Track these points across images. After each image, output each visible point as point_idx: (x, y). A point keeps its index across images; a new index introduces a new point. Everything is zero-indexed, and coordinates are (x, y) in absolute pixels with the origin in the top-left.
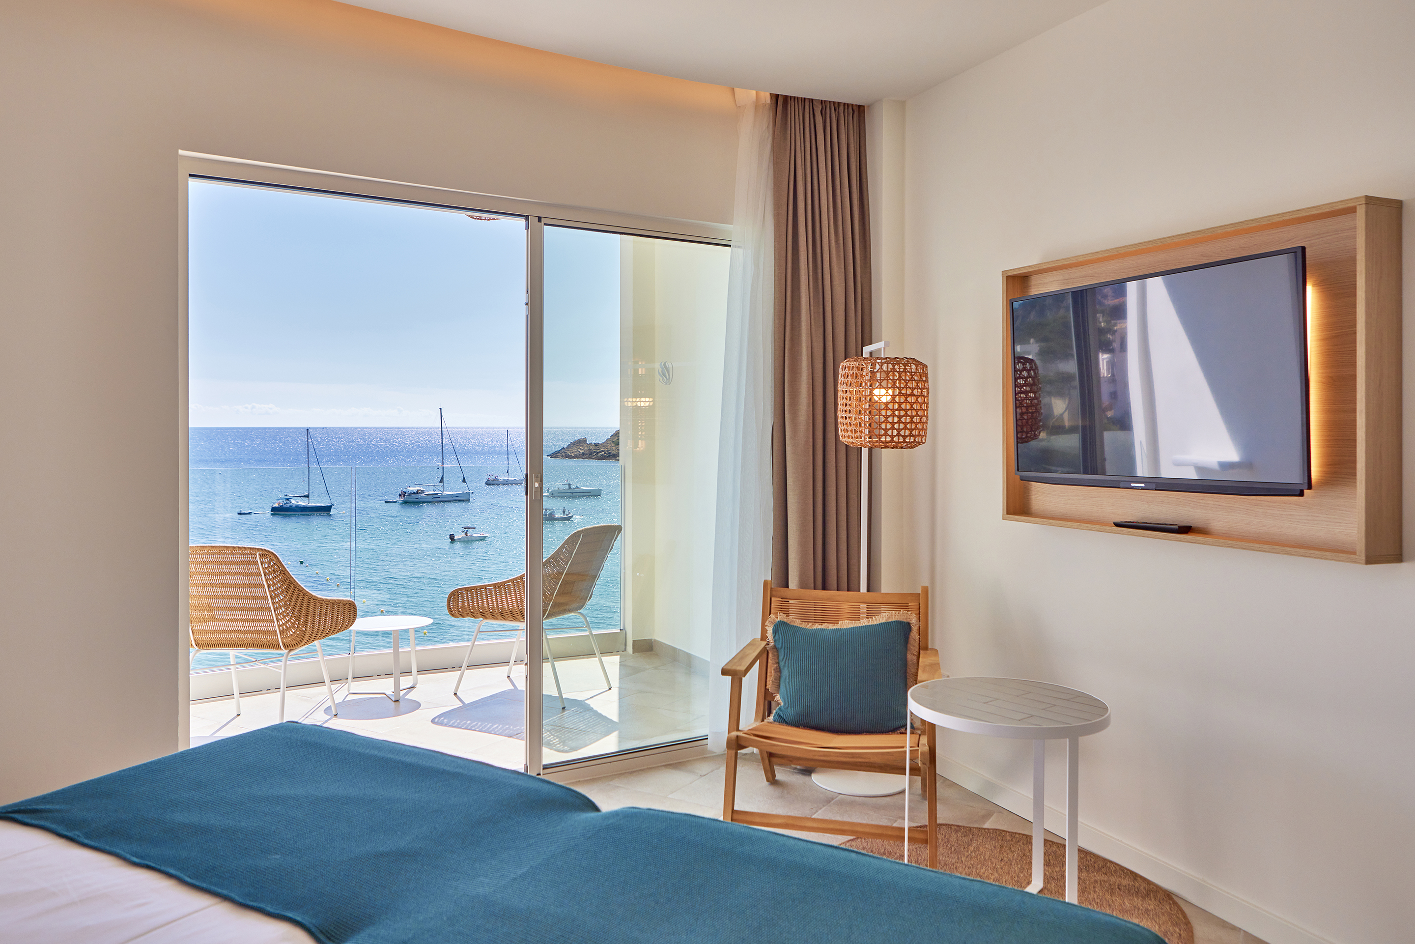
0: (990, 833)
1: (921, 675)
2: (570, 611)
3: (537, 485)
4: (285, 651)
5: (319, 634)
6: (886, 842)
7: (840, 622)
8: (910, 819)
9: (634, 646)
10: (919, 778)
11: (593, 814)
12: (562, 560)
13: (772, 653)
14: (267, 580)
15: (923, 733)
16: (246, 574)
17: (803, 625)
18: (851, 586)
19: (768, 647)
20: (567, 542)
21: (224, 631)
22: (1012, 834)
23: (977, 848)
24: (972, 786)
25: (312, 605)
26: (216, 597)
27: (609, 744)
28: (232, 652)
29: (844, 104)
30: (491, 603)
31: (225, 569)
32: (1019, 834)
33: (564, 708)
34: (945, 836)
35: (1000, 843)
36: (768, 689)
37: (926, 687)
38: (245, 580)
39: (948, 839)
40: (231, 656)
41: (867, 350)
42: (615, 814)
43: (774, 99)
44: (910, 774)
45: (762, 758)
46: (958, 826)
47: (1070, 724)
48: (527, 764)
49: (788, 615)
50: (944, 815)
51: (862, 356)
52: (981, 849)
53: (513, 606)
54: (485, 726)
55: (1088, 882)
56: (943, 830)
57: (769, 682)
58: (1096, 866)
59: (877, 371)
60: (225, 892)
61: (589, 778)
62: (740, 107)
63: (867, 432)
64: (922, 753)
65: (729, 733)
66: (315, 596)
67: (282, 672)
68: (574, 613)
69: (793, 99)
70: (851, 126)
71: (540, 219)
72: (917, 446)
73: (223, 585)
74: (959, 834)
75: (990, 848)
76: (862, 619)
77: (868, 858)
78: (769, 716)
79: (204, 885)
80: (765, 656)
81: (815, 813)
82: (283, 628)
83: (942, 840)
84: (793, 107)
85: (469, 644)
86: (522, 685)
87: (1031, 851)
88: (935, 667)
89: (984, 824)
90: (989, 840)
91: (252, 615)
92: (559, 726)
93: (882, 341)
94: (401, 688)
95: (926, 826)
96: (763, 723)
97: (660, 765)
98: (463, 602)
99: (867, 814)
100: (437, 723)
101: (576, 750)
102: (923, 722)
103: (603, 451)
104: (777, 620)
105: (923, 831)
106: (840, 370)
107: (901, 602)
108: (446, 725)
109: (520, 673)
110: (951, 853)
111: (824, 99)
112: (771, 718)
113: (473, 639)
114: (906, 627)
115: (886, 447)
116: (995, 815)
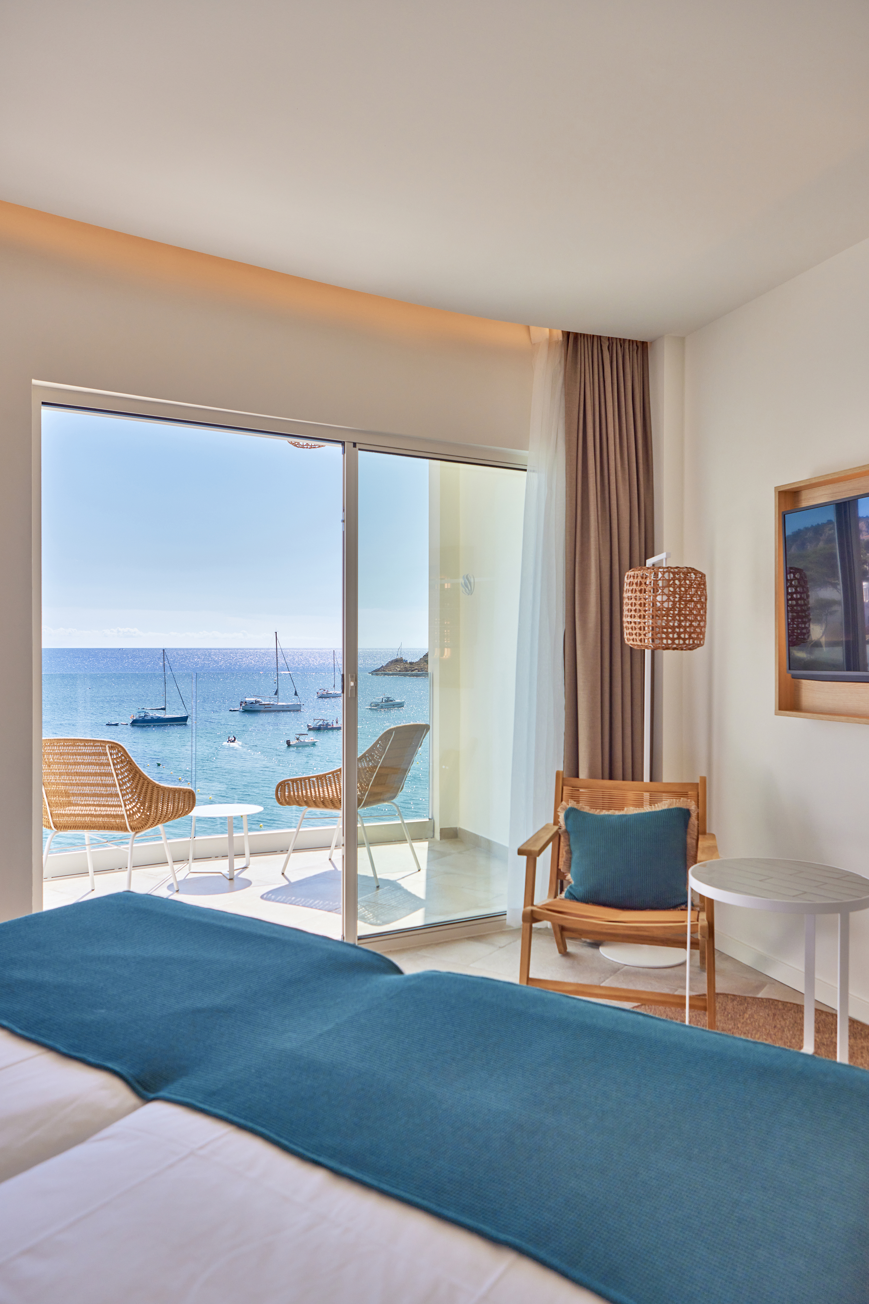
0: (764, 1002)
1: (700, 856)
2: (384, 801)
3: (352, 684)
4: (132, 833)
5: (162, 818)
6: (668, 1009)
7: (625, 809)
8: (691, 989)
9: (441, 833)
10: (697, 952)
11: (395, 977)
12: (376, 754)
13: (564, 837)
14: (115, 769)
15: (702, 909)
16: (97, 764)
17: (592, 812)
18: (636, 776)
19: (560, 831)
20: (380, 739)
21: (78, 815)
22: (784, 1004)
23: (752, 1016)
24: (746, 958)
25: (155, 792)
26: (71, 785)
27: (416, 919)
28: (87, 834)
29: (629, 340)
30: (313, 792)
31: (79, 759)
32: (790, 1003)
33: (378, 887)
34: (722, 1004)
35: (773, 1011)
36: (560, 869)
37: (704, 866)
38: (96, 769)
39: (724, 1007)
40: (86, 838)
41: (650, 562)
42: (417, 977)
43: (566, 336)
44: (691, 948)
45: (555, 932)
46: (734, 995)
47: (841, 900)
48: (343, 935)
49: (578, 802)
50: (721, 986)
51: (645, 565)
52: (756, 1017)
54: (308, 902)
55: (855, 1048)
56: (720, 999)
57: (562, 860)
58: (862, 1033)
59: (660, 580)
60: (50, 1043)
61: (397, 949)
62: (534, 344)
63: (650, 635)
64: (702, 927)
65: (525, 906)
66: (158, 785)
67: (129, 851)
68: (388, 802)
69: (582, 336)
70: (635, 361)
71: (355, 445)
72: (696, 648)
73: (77, 774)
74: (735, 1003)
75: (764, 1016)
76: (646, 806)
77: (654, 1021)
78: (561, 893)
79: (33, 1036)
80: (557, 839)
81: (603, 982)
82: (130, 813)
83: (720, 1008)
84: (582, 343)
85: (294, 830)
86: (340, 866)
87: (802, 1018)
88: (713, 850)
89: (758, 993)
90: (763, 1008)
91: (103, 800)
92: (373, 903)
93: (663, 552)
94: (235, 868)
95: (704, 995)
96: (555, 899)
97: (462, 937)
98: (289, 792)
99: (650, 983)
100: (266, 899)
101: (389, 924)
102: (702, 897)
103: (416, 669)
104: (568, 807)
105: (703, 999)
106: (626, 579)
107: (681, 791)
108: (273, 901)
109: (338, 855)
110: (728, 1020)
111: (610, 336)
112: (563, 895)
113: (298, 825)
114: (685, 814)
115: (667, 649)
116: (768, 986)
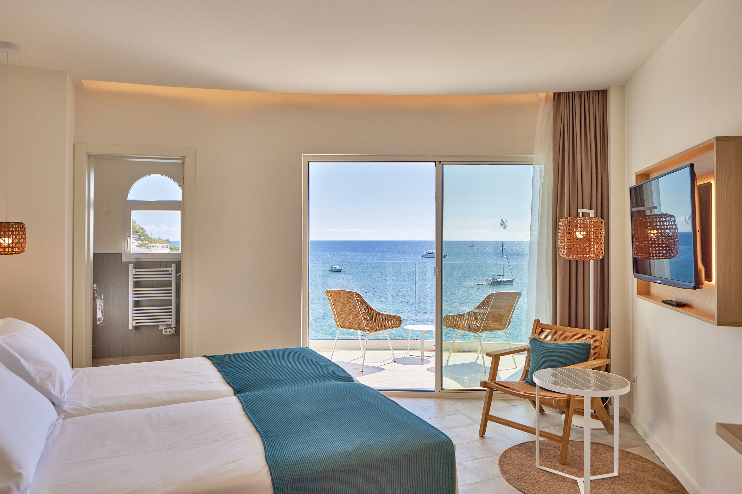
4: (368, 332)
12: (485, 306)
14: (359, 304)
21: (348, 323)
33: (485, 372)
43: (554, 94)
53: (466, 325)
62: (540, 100)
69: (563, 94)
71: (440, 162)
82: (366, 324)
84: (563, 97)
94: (424, 356)
111: (581, 91)
